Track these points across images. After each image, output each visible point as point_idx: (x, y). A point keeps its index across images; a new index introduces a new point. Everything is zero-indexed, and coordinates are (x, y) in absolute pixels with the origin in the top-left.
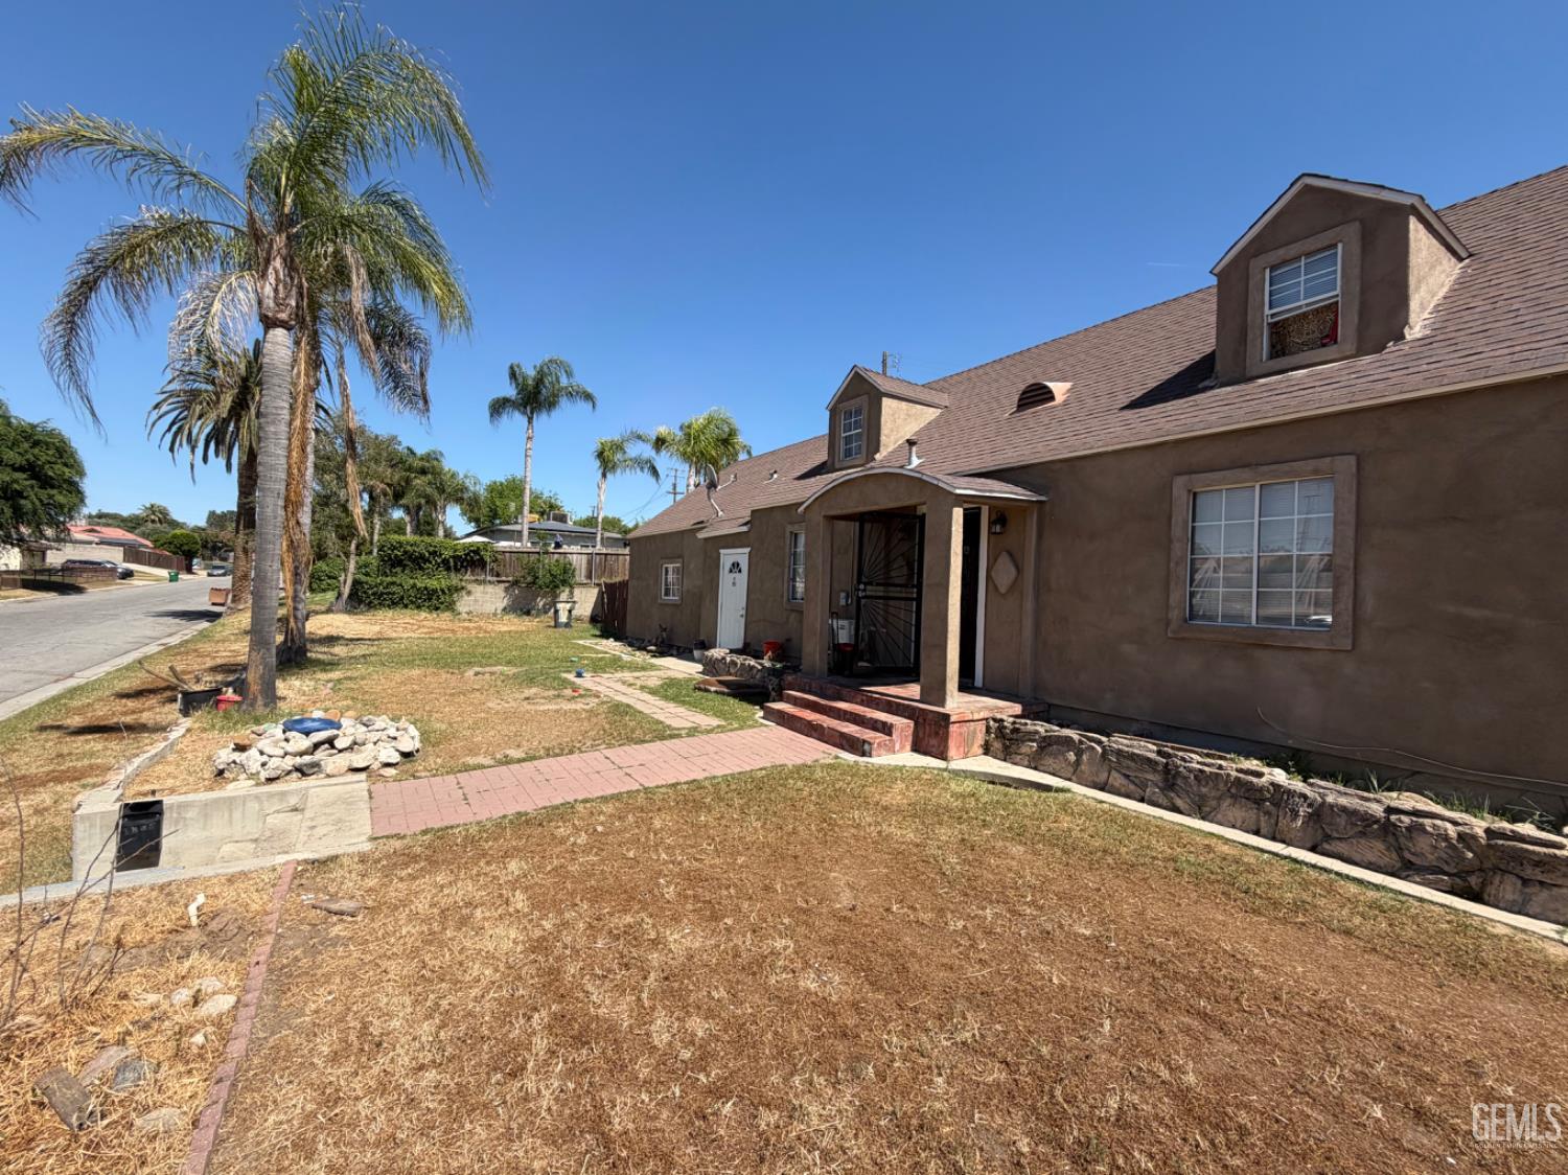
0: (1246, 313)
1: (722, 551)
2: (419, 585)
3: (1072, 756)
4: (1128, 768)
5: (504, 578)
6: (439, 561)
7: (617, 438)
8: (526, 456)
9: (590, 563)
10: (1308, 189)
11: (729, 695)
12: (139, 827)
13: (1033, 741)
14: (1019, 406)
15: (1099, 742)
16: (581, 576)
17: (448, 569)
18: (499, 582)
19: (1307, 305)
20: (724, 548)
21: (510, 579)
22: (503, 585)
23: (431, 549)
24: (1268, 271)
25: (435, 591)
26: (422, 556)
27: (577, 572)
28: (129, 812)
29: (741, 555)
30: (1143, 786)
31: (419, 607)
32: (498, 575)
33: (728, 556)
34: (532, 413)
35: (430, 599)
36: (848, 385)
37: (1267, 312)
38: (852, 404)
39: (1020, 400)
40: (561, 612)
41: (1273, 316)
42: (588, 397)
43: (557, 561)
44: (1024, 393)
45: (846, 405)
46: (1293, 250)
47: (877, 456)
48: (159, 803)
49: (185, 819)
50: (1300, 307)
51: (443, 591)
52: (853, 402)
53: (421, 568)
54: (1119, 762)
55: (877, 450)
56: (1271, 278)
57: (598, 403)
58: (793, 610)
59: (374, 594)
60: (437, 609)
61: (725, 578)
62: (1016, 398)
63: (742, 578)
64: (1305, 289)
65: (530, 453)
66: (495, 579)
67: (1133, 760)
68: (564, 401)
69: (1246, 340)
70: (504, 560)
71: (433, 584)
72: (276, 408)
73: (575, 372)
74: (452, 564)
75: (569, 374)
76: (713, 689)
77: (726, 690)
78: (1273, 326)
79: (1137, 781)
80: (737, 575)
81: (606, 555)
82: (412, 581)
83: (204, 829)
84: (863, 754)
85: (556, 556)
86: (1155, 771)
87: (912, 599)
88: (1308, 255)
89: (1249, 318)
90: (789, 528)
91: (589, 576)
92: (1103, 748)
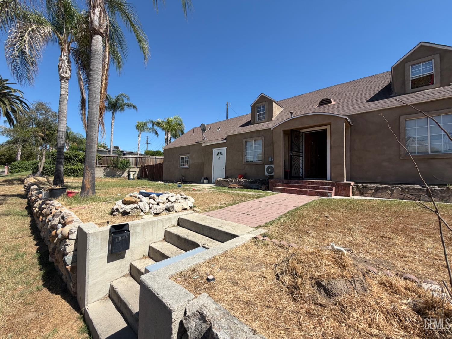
0: (405, 77)
1: (213, 149)
2: (69, 168)
3: (389, 192)
4: (412, 192)
5: (104, 165)
6: (78, 159)
7: (144, 121)
8: (112, 125)
9: (136, 160)
10: (422, 46)
11: (245, 188)
12: (122, 237)
13: (372, 189)
14: (319, 105)
15: (399, 187)
16: (133, 165)
17: (81, 162)
18: (102, 167)
19: (423, 75)
20: (214, 148)
21: (106, 165)
22: (104, 168)
23: (74, 155)
24: (411, 66)
25: (76, 170)
26: (71, 158)
27: (131, 163)
28: (114, 230)
29: (223, 150)
30: (419, 196)
31: (69, 176)
32: (101, 164)
33: (215, 151)
34: (114, 111)
35: (74, 173)
36: (259, 99)
37: (411, 77)
38: (261, 105)
39: (320, 103)
40: (131, 175)
41: (412, 78)
42: (134, 107)
43: (124, 159)
44: (321, 101)
45: (259, 105)
46: (419, 61)
47: (272, 119)
48: (127, 225)
49: (136, 232)
50: (421, 75)
51: (79, 170)
52: (261, 104)
53: (70, 162)
54: (409, 191)
55: (272, 117)
56: (412, 68)
57: (138, 110)
58: (247, 165)
59: (49, 171)
60: (77, 176)
61: (215, 158)
62: (319, 103)
63: (224, 157)
64: (423, 71)
65: (113, 124)
66: (100, 166)
67: (414, 190)
68: (126, 108)
69: (405, 84)
70: (104, 159)
71: (75, 167)
72: (97, 68)
73: (130, 98)
74: (83, 160)
75: (128, 99)
76: (237, 187)
77: (243, 187)
78: (412, 80)
79: (417, 196)
80: (221, 156)
81: (142, 158)
82: (66, 167)
83: (143, 237)
84: (328, 197)
85: (123, 158)
86: (423, 192)
87: (301, 156)
88: (423, 62)
89: (406, 78)
90: (245, 140)
91: (136, 165)
92: (401, 188)
